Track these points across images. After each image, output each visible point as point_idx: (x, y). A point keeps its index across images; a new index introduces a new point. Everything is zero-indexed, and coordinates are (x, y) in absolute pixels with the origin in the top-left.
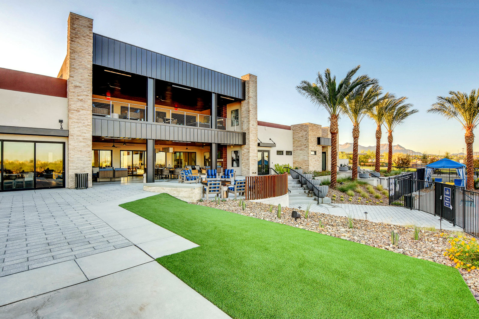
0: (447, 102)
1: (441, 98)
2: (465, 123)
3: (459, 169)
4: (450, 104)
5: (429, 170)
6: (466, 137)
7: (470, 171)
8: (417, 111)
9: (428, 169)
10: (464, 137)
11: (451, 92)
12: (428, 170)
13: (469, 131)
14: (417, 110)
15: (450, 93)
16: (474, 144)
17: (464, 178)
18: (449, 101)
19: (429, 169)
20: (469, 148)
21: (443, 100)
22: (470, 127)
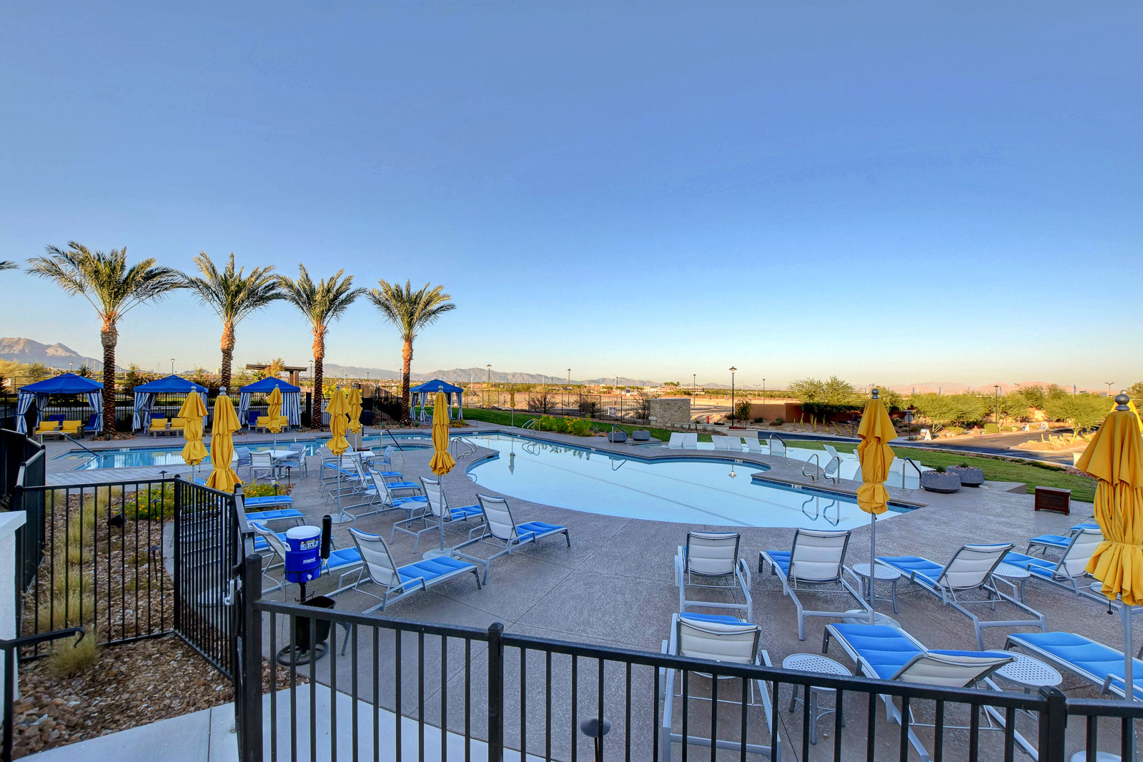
0: (67, 260)
1: (57, 250)
2: (101, 307)
3: (92, 394)
4: (73, 267)
5: (28, 397)
6: (104, 333)
7: (109, 398)
8: (15, 267)
9: (25, 395)
10: (100, 333)
11: (73, 243)
12: (25, 397)
13: (108, 324)
14: (14, 264)
15: (71, 246)
16: (116, 349)
17: (101, 411)
18: (71, 260)
19: (29, 395)
20: (107, 355)
21: (59, 255)
22: (111, 318)
